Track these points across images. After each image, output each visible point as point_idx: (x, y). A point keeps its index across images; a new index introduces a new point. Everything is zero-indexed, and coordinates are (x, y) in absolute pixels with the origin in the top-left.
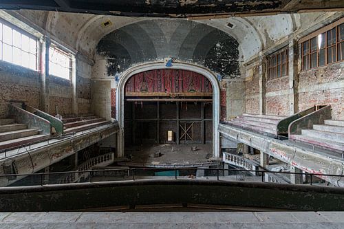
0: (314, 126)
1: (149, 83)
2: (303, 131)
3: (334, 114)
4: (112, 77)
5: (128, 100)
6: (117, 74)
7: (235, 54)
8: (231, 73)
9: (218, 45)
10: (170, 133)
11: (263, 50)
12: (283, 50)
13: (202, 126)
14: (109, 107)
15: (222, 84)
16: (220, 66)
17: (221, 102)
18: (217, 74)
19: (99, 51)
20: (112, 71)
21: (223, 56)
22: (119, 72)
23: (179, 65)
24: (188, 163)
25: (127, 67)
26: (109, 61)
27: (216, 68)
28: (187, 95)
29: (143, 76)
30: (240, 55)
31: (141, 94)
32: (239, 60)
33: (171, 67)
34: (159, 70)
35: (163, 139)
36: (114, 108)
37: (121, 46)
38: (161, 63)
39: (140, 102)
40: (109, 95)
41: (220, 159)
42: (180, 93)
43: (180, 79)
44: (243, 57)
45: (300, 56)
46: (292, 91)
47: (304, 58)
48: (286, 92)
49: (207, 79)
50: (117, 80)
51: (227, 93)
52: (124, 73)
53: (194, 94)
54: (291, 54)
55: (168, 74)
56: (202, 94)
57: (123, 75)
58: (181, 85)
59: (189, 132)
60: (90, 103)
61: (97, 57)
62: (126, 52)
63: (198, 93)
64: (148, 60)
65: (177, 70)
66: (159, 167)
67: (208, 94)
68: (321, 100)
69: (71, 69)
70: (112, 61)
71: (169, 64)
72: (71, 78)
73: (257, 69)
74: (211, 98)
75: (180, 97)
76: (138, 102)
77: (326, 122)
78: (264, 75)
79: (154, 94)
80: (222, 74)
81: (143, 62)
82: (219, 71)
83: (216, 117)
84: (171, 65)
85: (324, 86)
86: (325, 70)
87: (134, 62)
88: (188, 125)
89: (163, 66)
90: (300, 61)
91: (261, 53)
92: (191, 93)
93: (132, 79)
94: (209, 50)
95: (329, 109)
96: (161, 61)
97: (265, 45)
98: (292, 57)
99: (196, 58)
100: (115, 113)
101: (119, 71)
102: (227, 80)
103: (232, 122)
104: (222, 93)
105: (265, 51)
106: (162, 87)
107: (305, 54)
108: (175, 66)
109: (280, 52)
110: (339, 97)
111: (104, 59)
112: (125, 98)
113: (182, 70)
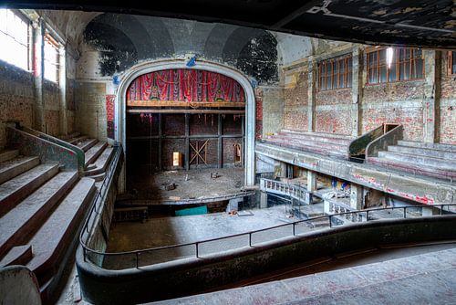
0: (389, 147)
1: (161, 87)
2: (379, 153)
3: (407, 134)
4: (109, 77)
5: (131, 111)
6: (116, 74)
7: (273, 55)
8: (268, 78)
9: (253, 42)
10: (176, 155)
11: (314, 54)
12: (341, 58)
13: (219, 145)
14: (103, 121)
15: (258, 91)
16: (255, 68)
17: (256, 116)
18: (252, 79)
19: (87, 38)
20: (108, 69)
21: (260, 56)
22: (119, 71)
23: (203, 65)
24: (216, 195)
25: (131, 64)
26: (103, 54)
27: (251, 71)
28: (213, 105)
29: (154, 78)
30: (279, 56)
31: (150, 103)
32: (278, 62)
33: (193, 67)
34: (176, 70)
35: (167, 164)
36: (111, 124)
37: (122, 33)
38: (180, 61)
39: (148, 114)
40: (104, 104)
41: (256, 187)
42: (205, 103)
43: (205, 84)
44: (281, 59)
45: (365, 68)
46: (355, 107)
47: (370, 71)
48: (345, 107)
49: (239, 85)
50: (116, 82)
51: (264, 103)
52: (127, 73)
53: (223, 104)
54: (356, 64)
55: (187, 75)
56: (232, 105)
57: (126, 75)
58: (205, 91)
59: (202, 153)
60: (74, 117)
61: (85, 47)
62: (129, 42)
63: (227, 102)
64: (161, 56)
65: (201, 71)
66: (181, 203)
67: (239, 104)
68: (391, 119)
69: (58, 67)
70: (109, 55)
71: (191, 62)
72: (58, 80)
73: (303, 76)
74: (244, 109)
75: (204, 108)
76: (145, 114)
77: (399, 142)
78: (314, 84)
79: (169, 103)
80: (257, 79)
81: (154, 57)
82: (254, 75)
83: (250, 135)
84: (193, 64)
85: (396, 104)
86: (397, 87)
87: (142, 58)
88: (201, 143)
89: (183, 65)
90: (365, 74)
91: (311, 58)
92: (218, 102)
93: (137, 81)
94: (242, 47)
95: (401, 129)
96: (180, 58)
97: (316, 49)
98: (357, 68)
99: (226, 56)
100: (113, 130)
101: (119, 69)
102: (263, 87)
103: (269, 139)
104: (258, 104)
105: (318, 57)
106: (180, 94)
107: (372, 66)
108: (198, 66)
109: (337, 59)
110: (412, 117)
111: (95, 50)
112: (128, 108)
113: (208, 71)
